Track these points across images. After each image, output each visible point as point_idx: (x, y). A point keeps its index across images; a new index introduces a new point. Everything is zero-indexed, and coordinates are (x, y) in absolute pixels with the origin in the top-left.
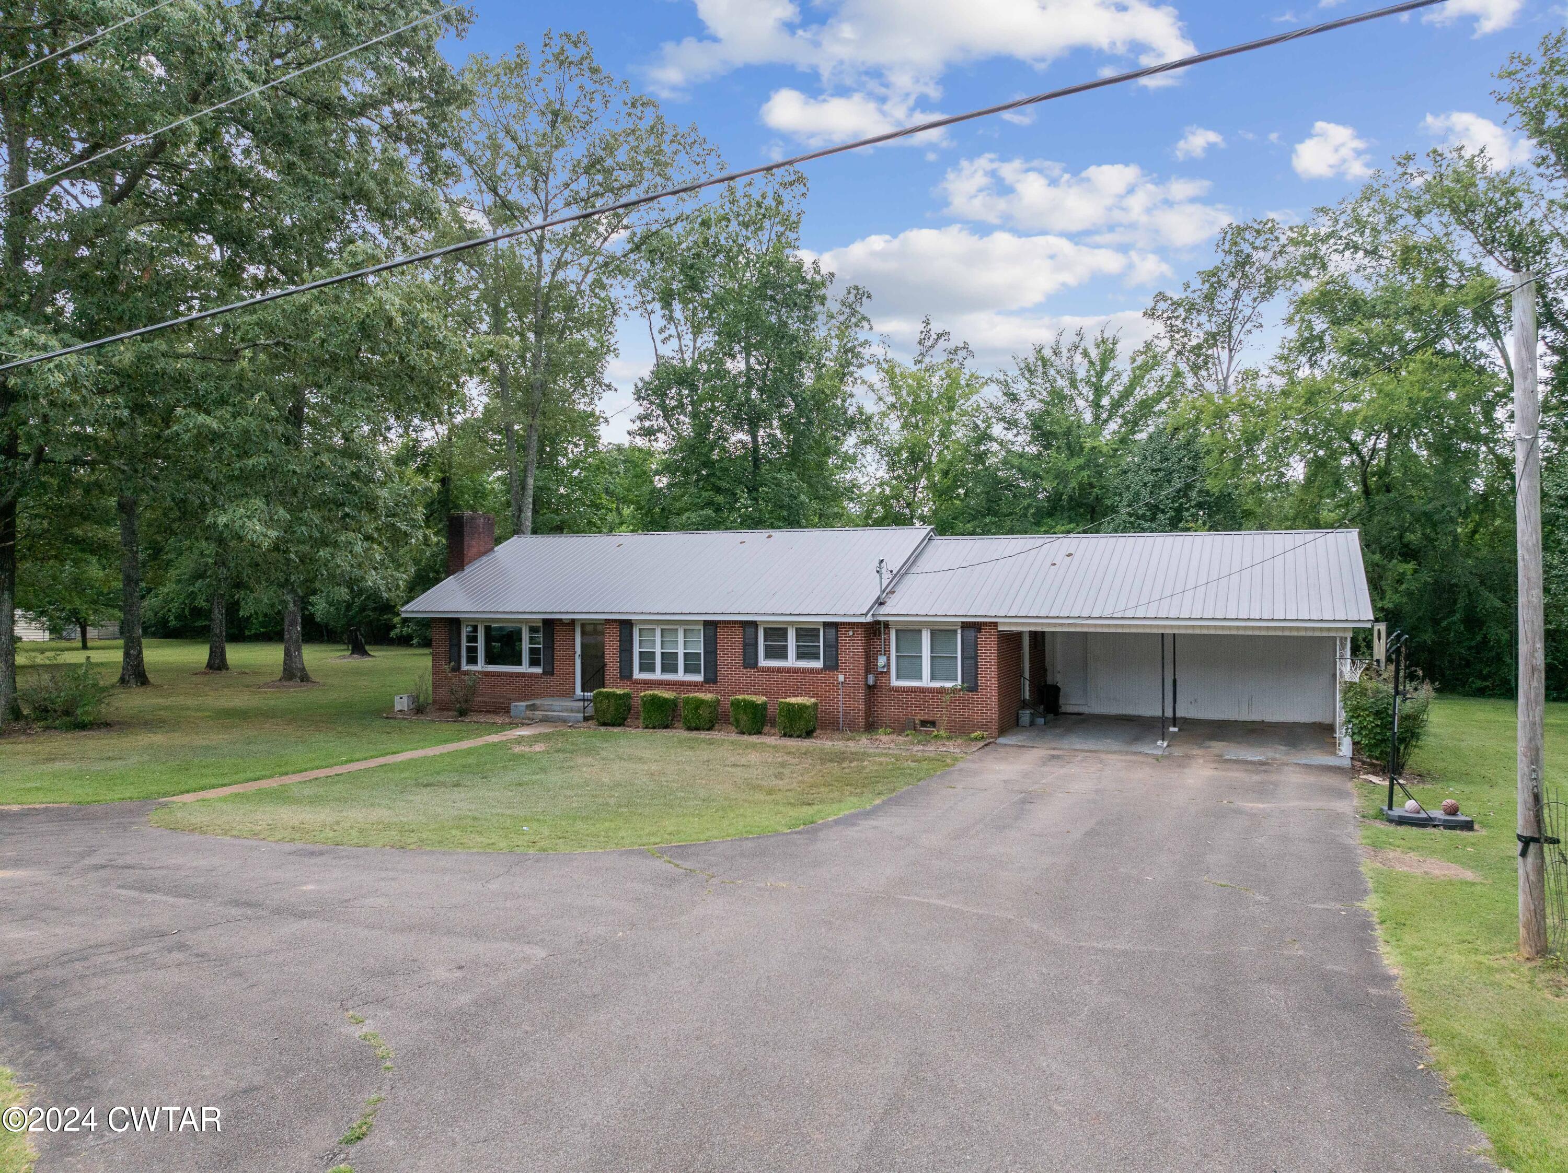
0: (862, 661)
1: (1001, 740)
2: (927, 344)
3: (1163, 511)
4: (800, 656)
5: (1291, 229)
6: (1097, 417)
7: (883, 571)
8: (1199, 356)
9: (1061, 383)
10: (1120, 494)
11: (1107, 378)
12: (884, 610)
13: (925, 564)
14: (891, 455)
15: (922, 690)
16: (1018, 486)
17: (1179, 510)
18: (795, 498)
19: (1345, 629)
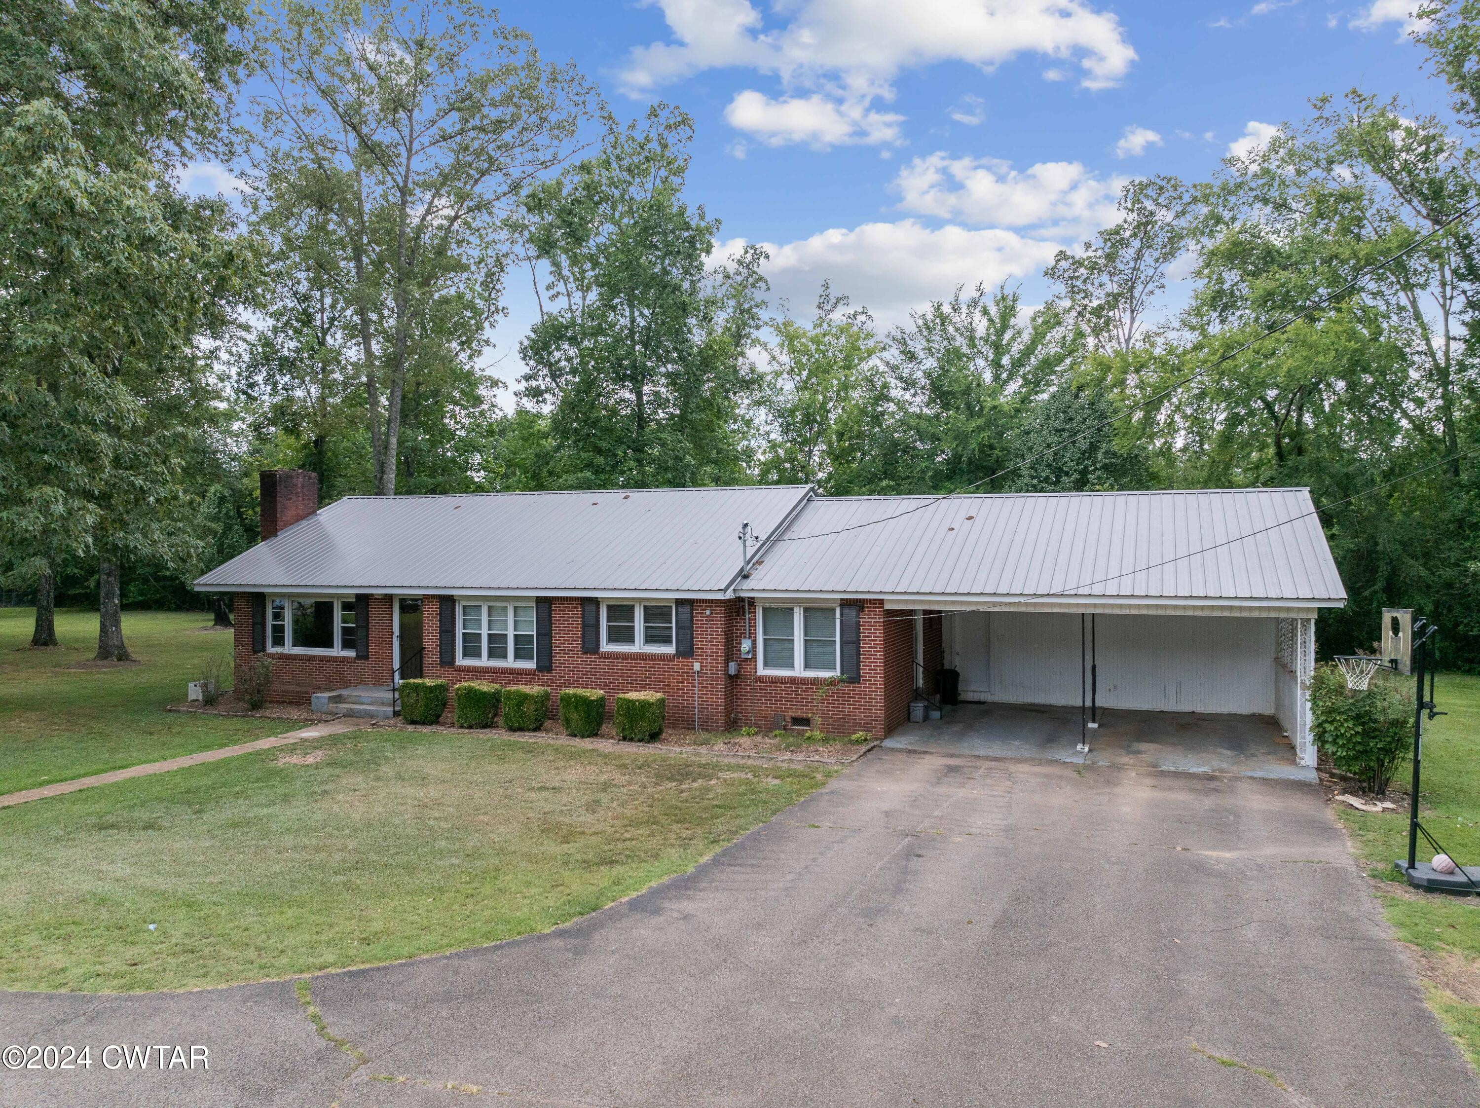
0: (721, 646)
1: (888, 743)
2: (827, 307)
3: (1067, 474)
4: (650, 639)
5: (1195, 186)
6: (996, 378)
7: (748, 536)
8: (1099, 317)
9: (960, 342)
10: (1023, 456)
11: (1007, 336)
12: (748, 584)
13: (801, 528)
14: (784, 415)
15: (794, 681)
16: (915, 449)
17: (1084, 473)
18: (681, 459)
19: (1308, 609)
